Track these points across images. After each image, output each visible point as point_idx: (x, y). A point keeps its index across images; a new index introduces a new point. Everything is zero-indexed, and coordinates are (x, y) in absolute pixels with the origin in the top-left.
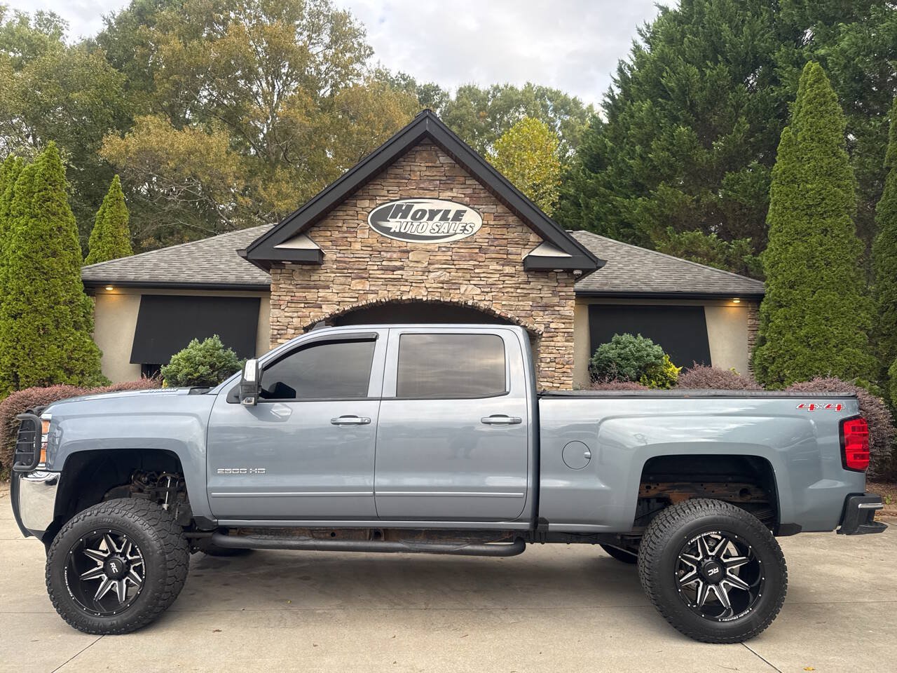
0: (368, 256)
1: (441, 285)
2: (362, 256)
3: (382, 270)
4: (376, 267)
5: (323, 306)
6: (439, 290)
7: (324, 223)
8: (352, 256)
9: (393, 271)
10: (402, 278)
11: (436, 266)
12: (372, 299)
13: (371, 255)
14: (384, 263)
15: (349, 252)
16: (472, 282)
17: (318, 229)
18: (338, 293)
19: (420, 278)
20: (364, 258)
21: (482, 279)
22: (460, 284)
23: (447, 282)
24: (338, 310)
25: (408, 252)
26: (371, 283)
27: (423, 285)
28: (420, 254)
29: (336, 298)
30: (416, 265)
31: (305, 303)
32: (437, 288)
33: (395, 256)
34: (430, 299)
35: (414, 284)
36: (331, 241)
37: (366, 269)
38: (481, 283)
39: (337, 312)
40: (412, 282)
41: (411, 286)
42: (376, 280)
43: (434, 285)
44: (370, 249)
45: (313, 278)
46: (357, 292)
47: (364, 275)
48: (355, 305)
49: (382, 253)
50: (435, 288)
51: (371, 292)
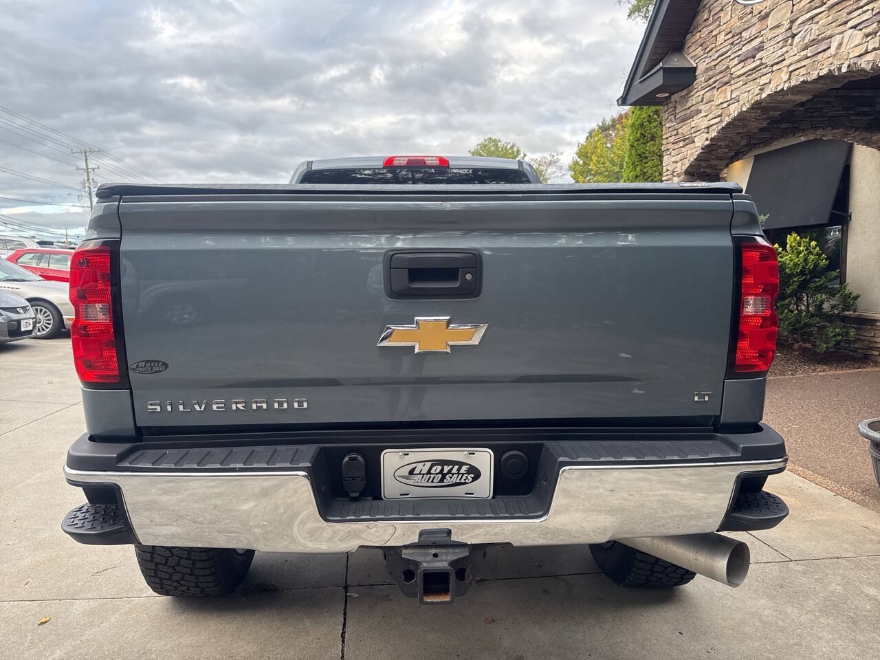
0: (729, 47)
1: (804, 53)
2: (724, 50)
3: (743, 61)
4: (736, 61)
5: (696, 140)
6: (803, 63)
7: (695, 23)
8: (717, 55)
9: (754, 57)
10: (762, 64)
11: (799, 21)
12: (734, 110)
13: (732, 44)
14: (744, 49)
15: (714, 50)
16: (850, 24)
17: (691, 34)
18: (707, 116)
19: (780, 53)
20: (727, 52)
21: (865, 9)
22: (830, 37)
23: (814, 42)
24: (707, 139)
25: (767, 15)
26: (734, 87)
27: (785, 63)
28: (780, 9)
29: (705, 124)
30: (777, 32)
31: (684, 140)
32: (800, 60)
33: (754, 30)
34: (793, 84)
35: (775, 68)
36: (701, 45)
37: (728, 68)
38: (865, 17)
39: (708, 143)
40: (772, 66)
41: (772, 72)
42: (738, 80)
43: (797, 58)
44: (730, 35)
45: (688, 106)
46: (720, 107)
47: (725, 79)
48: (720, 128)
49: (743, 35)
50: (797, 62)
51: (733, 101)
